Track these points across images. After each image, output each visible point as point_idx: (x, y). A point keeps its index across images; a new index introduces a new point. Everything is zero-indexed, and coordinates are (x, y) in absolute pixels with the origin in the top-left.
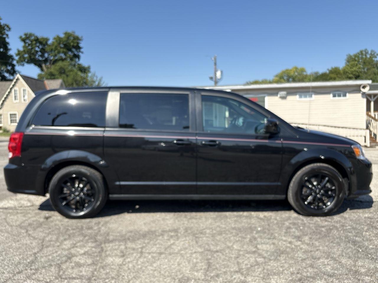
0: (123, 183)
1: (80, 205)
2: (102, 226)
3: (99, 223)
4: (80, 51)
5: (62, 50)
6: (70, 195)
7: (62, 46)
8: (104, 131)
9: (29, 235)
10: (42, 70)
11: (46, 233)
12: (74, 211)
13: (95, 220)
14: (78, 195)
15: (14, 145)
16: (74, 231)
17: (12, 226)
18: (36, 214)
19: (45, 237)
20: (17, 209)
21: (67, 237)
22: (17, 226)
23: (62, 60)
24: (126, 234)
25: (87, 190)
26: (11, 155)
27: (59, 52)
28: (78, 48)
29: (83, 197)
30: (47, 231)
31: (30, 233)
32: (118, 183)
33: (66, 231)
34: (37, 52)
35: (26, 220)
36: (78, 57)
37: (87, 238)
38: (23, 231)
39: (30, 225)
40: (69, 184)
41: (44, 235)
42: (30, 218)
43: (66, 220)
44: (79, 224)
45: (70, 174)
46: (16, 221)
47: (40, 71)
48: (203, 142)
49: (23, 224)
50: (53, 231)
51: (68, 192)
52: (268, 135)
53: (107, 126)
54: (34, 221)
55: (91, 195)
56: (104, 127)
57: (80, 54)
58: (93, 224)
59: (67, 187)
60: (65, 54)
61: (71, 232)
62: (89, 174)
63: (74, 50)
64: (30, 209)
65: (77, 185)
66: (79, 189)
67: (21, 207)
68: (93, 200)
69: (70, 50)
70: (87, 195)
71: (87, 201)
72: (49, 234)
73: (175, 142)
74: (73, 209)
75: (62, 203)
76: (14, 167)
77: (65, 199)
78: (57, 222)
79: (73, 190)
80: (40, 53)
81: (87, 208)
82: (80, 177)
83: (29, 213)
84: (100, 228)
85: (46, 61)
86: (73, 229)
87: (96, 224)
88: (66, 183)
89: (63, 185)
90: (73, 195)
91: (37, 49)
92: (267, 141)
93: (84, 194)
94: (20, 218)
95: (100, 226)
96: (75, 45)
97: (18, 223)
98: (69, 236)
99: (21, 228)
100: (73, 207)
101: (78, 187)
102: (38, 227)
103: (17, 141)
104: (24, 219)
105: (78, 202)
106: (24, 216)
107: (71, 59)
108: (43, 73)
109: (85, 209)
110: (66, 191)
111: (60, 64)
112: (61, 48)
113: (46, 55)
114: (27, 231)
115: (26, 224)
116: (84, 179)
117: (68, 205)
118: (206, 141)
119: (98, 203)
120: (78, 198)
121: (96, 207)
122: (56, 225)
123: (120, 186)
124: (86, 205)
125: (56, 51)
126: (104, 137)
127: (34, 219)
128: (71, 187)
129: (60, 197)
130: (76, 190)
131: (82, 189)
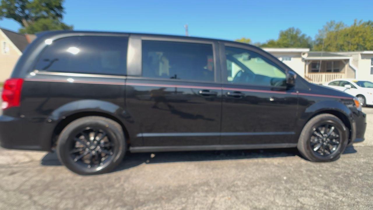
0: (145, 135)
1: (96, 160)
2: (125, 182)
3: (119, 179)
4: (62, 11)
5: (44, 8)
6: (84, 150)
7: (43, 4)
8: (126, 80)
9: (35, 203)
10: (23, 25)
11: (57, 198)
12: (89, 166)
13: (114, 175)
14: (94, 149)
15: (9, 93)
16: (94, 192)
17: (7, 191)
18: (40, 172)
19: (57, 204)
20: (11, 167)
21: (86, 201)
22: (14, 191)
23: (45, 18)
24: (156, 192)
25: (105, 143)
26: (5, 105)
27: (41, 10)
28: (60, 8)
29: (100, 151)
30: (59, 195)
31: (36, 198)
32: (140, 135)
33: (83, 193)
34: (16, 8)
35: (26, 181)
36: (61, 16)
37: (112, 201)
38: (26, 197)
39: (33, 187)
40: (82, 137)
41: (55, 201)
42: (31, 178)
43: (79, 177)
44: (96, 182)
45: (84, 126)
46: (13, 183)
47: (22, 26)
48: (229, 93)
49: (23, 188)
50: (66, 194)
51: (82, 146)
52: (285, 87)
53: (128, 74)
54: (37, 181)
55: (109, 148)
56: (126, 75)
57: (63, 14)
58: (113, 181)
59: (80, 141)
60: (47, 12)
61: (90, 193)
62: (107, 126)
63: (56, 9)
64: (29, 166)
65: (92, 138)
66: (95, 142)
67: (17, 163)
68: (111, 153)
69: (52, 9)
70: (105, 148)
71: (103, 155)
72: (62, 198)
73: (201, 92)
74: (87, 164)
75: (74, 159)
76: (9, 119)
77: (78, 154)
78: (68, 181)
79: (88, 143)
80: (20, 10)
81: (104, 162)
82: (96, 129)
83: (28, 171)
84: (122, 185)
85: (27, 17)
86: (92, 189)
87: (116, 180)
88: (79, 136)
89: (75, 139)
90: (87, 150)
91: (16, 5)
92: (285, 93)
93: (101, 148)
94: (18, 179)
95: (122, 182)
96: (58, 5)
97: (16, 186)
98: (89, 198)
99: (21, 192)
100: (88, 162)
101: (95, 140)
102: (45, 190)
103: (14, 89)
104: (24, 179)
105: (93, 157)
106: (23, 175)
107: (54, 18)
108: (24, 29)
109: (101, 164)
110: (78, 145)
111: (42, 21)
112: (43, 6)
113: (27, 12)
114: (31, 197)
115: (27, 187)
116: (101, 131)
117: (81, 160)
118: (231, 92)
119: (118, 156)
120: (94, 152)
121: (115, 161)
122: (68, 185)
123: (143, 138)
124: (103, 159)
125: (38, 9)
126: (125, 86)
127: (37, 178)
128: (85, 141)
129: (71, 152)
130: (92, 143)
131: (99, 143)
